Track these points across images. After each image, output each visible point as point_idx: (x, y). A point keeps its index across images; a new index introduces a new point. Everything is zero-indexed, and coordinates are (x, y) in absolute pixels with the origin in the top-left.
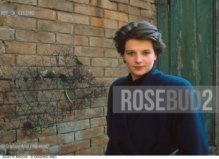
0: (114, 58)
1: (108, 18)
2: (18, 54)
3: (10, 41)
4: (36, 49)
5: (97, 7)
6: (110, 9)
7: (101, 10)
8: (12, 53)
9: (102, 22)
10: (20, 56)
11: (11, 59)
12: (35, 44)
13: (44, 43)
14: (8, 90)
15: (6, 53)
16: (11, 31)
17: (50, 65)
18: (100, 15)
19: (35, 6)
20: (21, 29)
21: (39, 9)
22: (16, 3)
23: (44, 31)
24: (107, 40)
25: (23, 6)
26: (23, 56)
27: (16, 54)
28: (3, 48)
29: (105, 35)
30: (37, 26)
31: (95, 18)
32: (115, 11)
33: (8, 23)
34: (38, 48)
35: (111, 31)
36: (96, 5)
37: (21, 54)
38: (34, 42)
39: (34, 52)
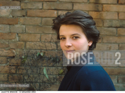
0: (114, 43)
1: (107, 11)
2: (27, 41)
3: (22, 33)
4: (41, 38)
5: (96, 3)
6: (109, 3)
7: (100, 5)
8: (23, 41)
9: (101, 15)
10: (28, 43)
11: (22, 44)
12: (40, 35)
13: (46, 34)
14: (19, 64)
15: (19, 41)
16: (23, 27)
17: (51, 49)
18: (98, 9)
19: (41, 9)
20: (30, 25)
21: (44, 11)
22: (27, 9)
23: (47, 25)
24: (106, 28)
25: (32, 10)
26: (30, 43)
27: (25, 42)
28: (17, 38)
29: (103, 25)
30: (41, 22)
31: (94, 12)
32: (116, 4)
33: (21, 22)
34: (42, 37)
35: (110, 21)
36: (95, 2)
37: (29, 42)
38: (39, 33)
39: (39, 40)
